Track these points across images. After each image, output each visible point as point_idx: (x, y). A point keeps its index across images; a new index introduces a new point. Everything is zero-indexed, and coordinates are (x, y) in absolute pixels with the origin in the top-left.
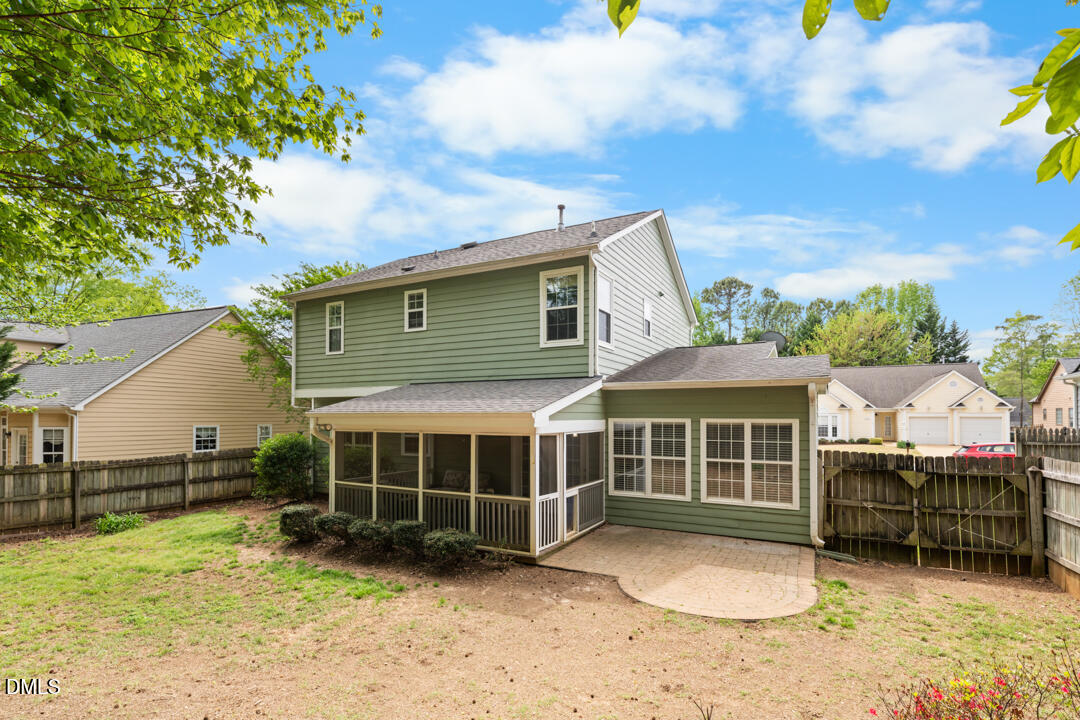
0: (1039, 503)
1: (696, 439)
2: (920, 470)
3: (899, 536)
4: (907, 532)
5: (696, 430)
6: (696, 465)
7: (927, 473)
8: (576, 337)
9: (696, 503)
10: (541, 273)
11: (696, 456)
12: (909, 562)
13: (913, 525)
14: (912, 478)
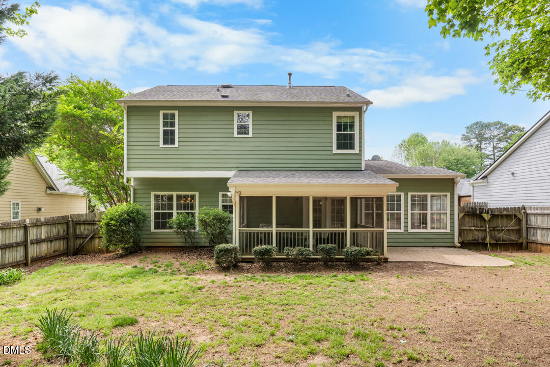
0: (526, 223)
1: (406, 202)
2: (488, 213)
3: (482, 240)
4: (485, 238)
5: (406, 198)
6: (406, 214)
7: (491, 215)
8: (354, 149)
9: (406, 232)
10: (333, 112)
11: (406, 210)
12: (486, 250)
13: (486, 235)
14: (486, 217)
